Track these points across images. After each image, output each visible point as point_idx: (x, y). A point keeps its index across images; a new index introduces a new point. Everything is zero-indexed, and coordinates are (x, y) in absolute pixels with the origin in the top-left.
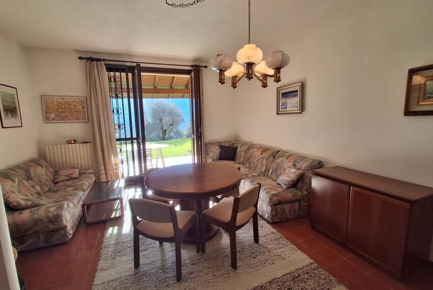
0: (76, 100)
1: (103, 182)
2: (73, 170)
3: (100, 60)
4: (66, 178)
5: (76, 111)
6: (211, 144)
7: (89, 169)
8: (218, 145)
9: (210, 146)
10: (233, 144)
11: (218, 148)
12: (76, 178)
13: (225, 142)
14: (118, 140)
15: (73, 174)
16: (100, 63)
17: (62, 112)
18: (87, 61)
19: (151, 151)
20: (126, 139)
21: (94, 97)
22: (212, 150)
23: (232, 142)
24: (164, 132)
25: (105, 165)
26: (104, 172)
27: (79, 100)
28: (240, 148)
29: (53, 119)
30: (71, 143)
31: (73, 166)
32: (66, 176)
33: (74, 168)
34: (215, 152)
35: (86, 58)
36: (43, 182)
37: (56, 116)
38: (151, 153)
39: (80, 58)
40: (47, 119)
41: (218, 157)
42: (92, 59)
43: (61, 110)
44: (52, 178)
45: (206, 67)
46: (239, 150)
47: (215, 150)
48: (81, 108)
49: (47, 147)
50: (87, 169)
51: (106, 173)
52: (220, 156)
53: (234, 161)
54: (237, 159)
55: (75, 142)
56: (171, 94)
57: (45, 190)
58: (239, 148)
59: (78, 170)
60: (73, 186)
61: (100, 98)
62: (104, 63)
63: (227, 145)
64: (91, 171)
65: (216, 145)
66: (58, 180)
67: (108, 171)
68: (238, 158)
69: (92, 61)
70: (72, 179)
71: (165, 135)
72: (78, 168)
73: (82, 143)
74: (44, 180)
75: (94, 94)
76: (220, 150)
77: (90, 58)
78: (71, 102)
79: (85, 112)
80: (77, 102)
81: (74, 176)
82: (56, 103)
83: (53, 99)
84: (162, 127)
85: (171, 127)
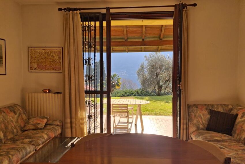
0: (54, 50)
1: (68, 137)
2: (41, 120)
3: (76, 9)
4: (33, 127)
5: (54, 61)
6: (196, 106)
7: (56, 120)
8: (206, 109)
9: (194, 108)
10: (231, 109)
11: (206, 112)
12: (41, 129)
13: (217, 105)
14: (86, 92)
15: (39, 124)
16: (75, 12)
17: (42, 62)
18: (65, 12)
19: (127, 107)
20: (95, 92)
21: (68, 47)
22: (197, 115)
23: (230, 107)
24: (160, 87)
25: (71, 118)
26: (69, 125)
27: (56, 50)
28: (242, 117)
29: (35, 69)
30: (46, 92)
31: (42, 115)
32: (34, 125)
33: (43, 118)
34: (201, 118)
35: (65, 9)
36: (10, 128)
37: (37, 66)
38: (127, 109)
39: (60, 10)
40: (31, 69)
41: (206, 126)
42: (69, 10)
43: (42, 60)
44: (22, 125)
45: (195, 5)
46: (239, 119)
47: (201, 115)
48: (57, 58)
49: (27, 94)
50: (54, 120)
51: (71, 127)
52: (208, 125)
53: (231, 135)
54: (235, 132)
55: (50, 91)
56: (160, 47)
57: (9, 138)
58: (239, 116)
59: (45, 120)
60: (30, 138)
61: (72, 48)
62: (79, 12)
63: (220, 110)
64: (58, 123)
65: (204, 108)
66: (26, 128)
67: (74, 125)
68: (237, 132)
69: (69, 11)
70: (37, 129)
71: (161, 90)
72: (46, 118)
73: (55, 93)
74: (12, 127)
75: (68, 44)
76: (209, 116)
77: (68, 8)
78: (50, 53)
79: (60, 62)
80: (55, 52)
81: (39, 126)
82: (39, 54)
83: (36, 50)
84: (158, 82)
85: (167, 83)
